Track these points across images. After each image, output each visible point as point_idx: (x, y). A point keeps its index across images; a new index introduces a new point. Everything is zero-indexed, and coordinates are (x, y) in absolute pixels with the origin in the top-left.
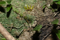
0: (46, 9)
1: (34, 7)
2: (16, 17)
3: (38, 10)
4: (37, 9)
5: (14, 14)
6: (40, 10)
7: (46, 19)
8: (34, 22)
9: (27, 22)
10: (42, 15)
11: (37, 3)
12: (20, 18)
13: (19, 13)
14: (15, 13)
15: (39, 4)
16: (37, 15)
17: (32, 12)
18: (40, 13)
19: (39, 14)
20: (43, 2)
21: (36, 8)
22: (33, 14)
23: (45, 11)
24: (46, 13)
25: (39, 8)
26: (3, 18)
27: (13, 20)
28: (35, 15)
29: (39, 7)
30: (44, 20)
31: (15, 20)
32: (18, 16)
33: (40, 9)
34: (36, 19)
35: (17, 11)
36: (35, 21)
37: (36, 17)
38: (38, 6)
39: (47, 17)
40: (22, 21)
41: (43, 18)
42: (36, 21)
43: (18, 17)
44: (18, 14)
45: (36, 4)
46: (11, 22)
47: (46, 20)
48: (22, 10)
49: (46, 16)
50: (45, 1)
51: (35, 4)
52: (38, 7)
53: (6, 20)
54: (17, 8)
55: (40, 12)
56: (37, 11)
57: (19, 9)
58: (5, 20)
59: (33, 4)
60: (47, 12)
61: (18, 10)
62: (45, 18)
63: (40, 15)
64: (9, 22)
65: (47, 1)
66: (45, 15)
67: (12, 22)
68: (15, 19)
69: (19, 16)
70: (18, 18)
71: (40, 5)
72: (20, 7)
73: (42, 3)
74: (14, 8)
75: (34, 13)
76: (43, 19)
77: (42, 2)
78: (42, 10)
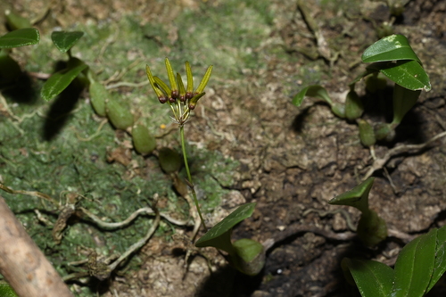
0: (323, 120)
1: (240, 99)
2: (103, 154)
3: (262, 121)
4: (258, 115)
5: (98, 131)
6: (275, 123)
7: (311, 188)
8: (227, 196)
9: (178, 195)
10: (285, 157)
11: (262, 72)
12: (135, 164)
13: (129, 129)
14: (102, 128)
15: (273, 79)
16: (251, 154)
17: (220, 133)
18: (272, 142)
19: (263, 151)
20: (307, 72)
21: (248, 105)
22: (224, 142)
23: (313, 129)
24: (315, 148)
25: (270, 109)
26: (15, 147)
27: (80, 168)
28: (236, 152)
29: (270, 104)
30: (295, 196)
31: (100, 171)
32: (123, 149)
33: (275, 117)
34: (238, 176)
35: (120, 113)
36: (234, 192)
37: (244, 168)
38: (271, 94)
39: (321, 176)
40: (143, 182)
41: (291, 178)
42: (242, 190)
43: (122, 153)
44: (124, 130)
45: (258, 77)
46: (65, 178)
47: (309, 193)
48: (152, 111)
49: (314, 168)
50: (316, 68)
51: (245, 81)
52: (267, 99)
53: (33, 162)
54: (121, 90)
55: (276, 135)
56: (255, 128)
57: (138, 100)
58: (25, 162)
59: (234, 78)
60: (325, 143)
61: (127, 104)
62: (306, 179)
63: (275, 158)
64: (54, 183)
65: (336, 68)
66: (305, 161)
67: (77, 182)
68: (100, 164)
69: (128, 144)
70: (122, 160)
71: (279, 90)
72: (143, 90)
73: (300, 77)
74: (98, 92)
75: (230, 137)
76: (292, 189)
77: (302, 70)
78: (289, 122)
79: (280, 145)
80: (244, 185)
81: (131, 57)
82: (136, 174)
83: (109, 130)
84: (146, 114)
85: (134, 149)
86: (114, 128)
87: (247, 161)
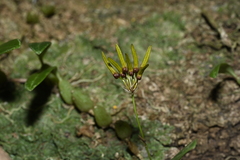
0: (231, 90)
1: (169, 82)
2: (73, 131)
3: (187, 96)
4: (184, 92)
5: (68, 115)
6: (197, 96)
7: (229, 140)
8: (168, 152)
9: (132, 154)
10: (207, 120)
11: (182, 62)
12: (98, 135)
13: (91, 111)
14: (71, 112)
15: (192, 66)
16: (182, 120)
17: (157, 107)
18: (196, 110)
19: (191, 117)
20: (215, 59)
21: (175, 86)
22: (161, 113)
23: (225, 98)
24: (228, 111)
25: (192, 87)
26: (8, 132)
27: (58, 143)
28: (170, 120)
29: (191, 84)
30: (218, 148)
31: (72, 144)
32: (88, 126)
33: (196, 92)
34: (175, 136)
35: (82, 100)
36: (173, 149)
37: (179, 130)
38: (191, 77)
39: (235, 131)
40: (105, 148)
41: (213, 135)
42: (179, 147)
43: (87, 129)
44: (87, 113)
45: (180, 66)
46: (47, 151)
47: (228, 144)
48: (105, 98)
49: (230, 126)
50: (221, 55)
51: (171, 70)
52: (189, 80)
53: (22, 142)
54: (81, 85)
55: (198, 105)
56: (182, 102)
57: (95, 91)
58: (17, 143)
59: (163, 69)
60: (235, 107)
61: (87, 94)
62: (224, 134)
63: (200, 121)
64: (39, 155)
65: (236, 54)
66: (222, 121)
67: (57, 153)
68: (72, 138)
69: (91, 122)
70: (88, 134)
71: (196, 73)
72: (98, 84)
73: (211, 62)
74: (66, 88)
75: (165, 109)
76: (215, 143)
77: (211, 58)
78: (207, 95)
79: (202, 111)
80: (180, 142)
81: (86, 62)
82: (99, 143)
83: (75, 114)
84: (102, 100)
85: (96, 125)
86: (79, 111)
87: (180, 125)
